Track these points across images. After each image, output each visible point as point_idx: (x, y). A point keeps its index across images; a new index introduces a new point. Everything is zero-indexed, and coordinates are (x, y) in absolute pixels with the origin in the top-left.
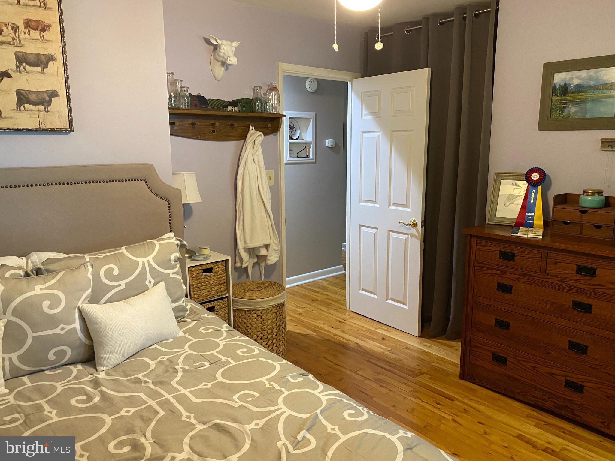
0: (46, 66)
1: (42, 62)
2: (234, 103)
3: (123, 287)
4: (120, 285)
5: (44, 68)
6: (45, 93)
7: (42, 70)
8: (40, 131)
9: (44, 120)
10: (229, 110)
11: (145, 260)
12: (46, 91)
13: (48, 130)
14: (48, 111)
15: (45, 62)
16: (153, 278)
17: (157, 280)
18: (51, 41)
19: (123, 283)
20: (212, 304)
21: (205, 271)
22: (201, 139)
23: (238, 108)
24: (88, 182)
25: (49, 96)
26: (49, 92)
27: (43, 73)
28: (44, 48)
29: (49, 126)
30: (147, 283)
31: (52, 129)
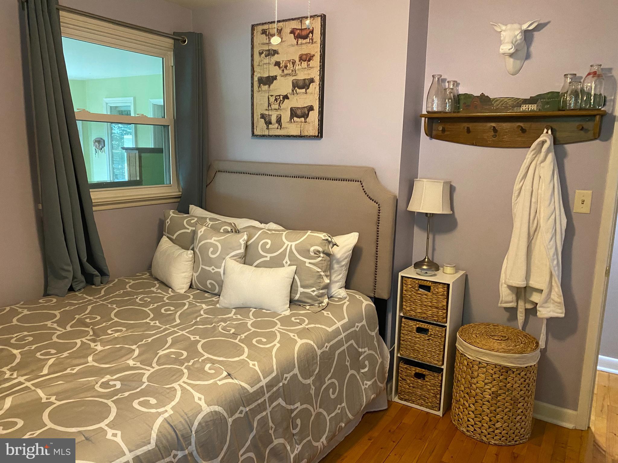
0: (308, 88)
1: (306, 85)
2: (532, 101)
3: (268, 259)
4: (267, 257)
5: (307, 89)
6: (306, 108)
7: (306, 91)
8: (300, 137)
9: (303, 129)
10: (522, 110)
11: (290, 244)
12: (306, 107)
13: (304, 137)
14: (306, 122)
15: (308, 84)
16: (290, 260)
17: (293, 263)
18: (314, 67)
19: (269, 255)
20: (426, 326)
21: (421, 287)
22: (476, 145)
23: (537, 106)
24: (315, 178)
25: (308, 110)
26: (308, 107)
27: (306, 93)
28: (309, 74)
29: (306, 134)
30: (284, 262)
31: (307, 135)
